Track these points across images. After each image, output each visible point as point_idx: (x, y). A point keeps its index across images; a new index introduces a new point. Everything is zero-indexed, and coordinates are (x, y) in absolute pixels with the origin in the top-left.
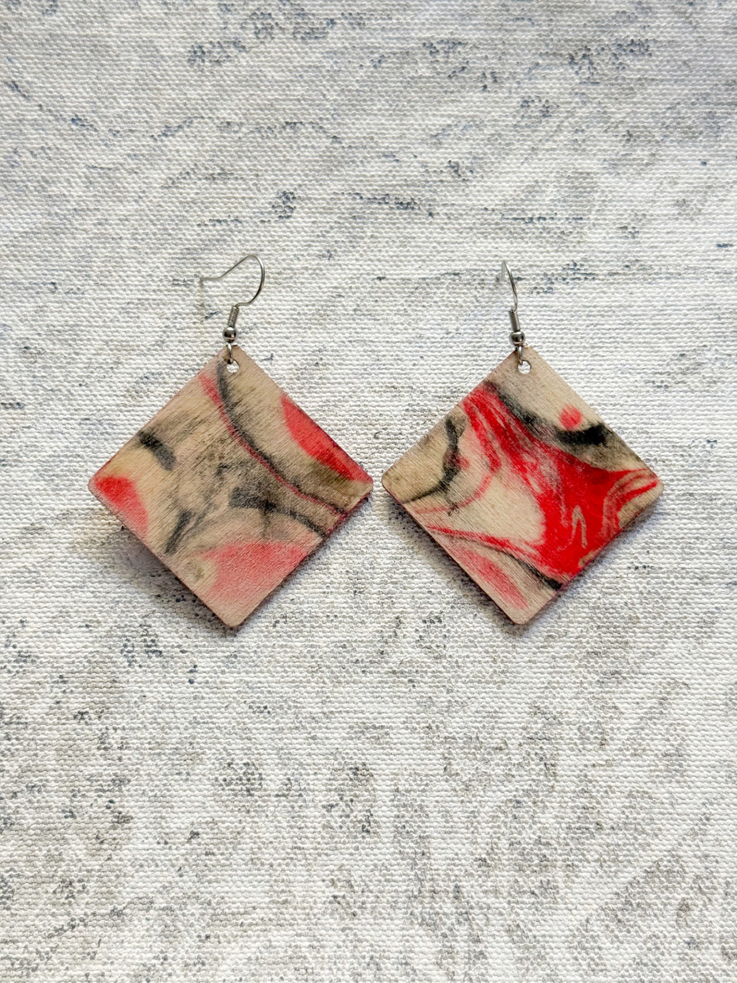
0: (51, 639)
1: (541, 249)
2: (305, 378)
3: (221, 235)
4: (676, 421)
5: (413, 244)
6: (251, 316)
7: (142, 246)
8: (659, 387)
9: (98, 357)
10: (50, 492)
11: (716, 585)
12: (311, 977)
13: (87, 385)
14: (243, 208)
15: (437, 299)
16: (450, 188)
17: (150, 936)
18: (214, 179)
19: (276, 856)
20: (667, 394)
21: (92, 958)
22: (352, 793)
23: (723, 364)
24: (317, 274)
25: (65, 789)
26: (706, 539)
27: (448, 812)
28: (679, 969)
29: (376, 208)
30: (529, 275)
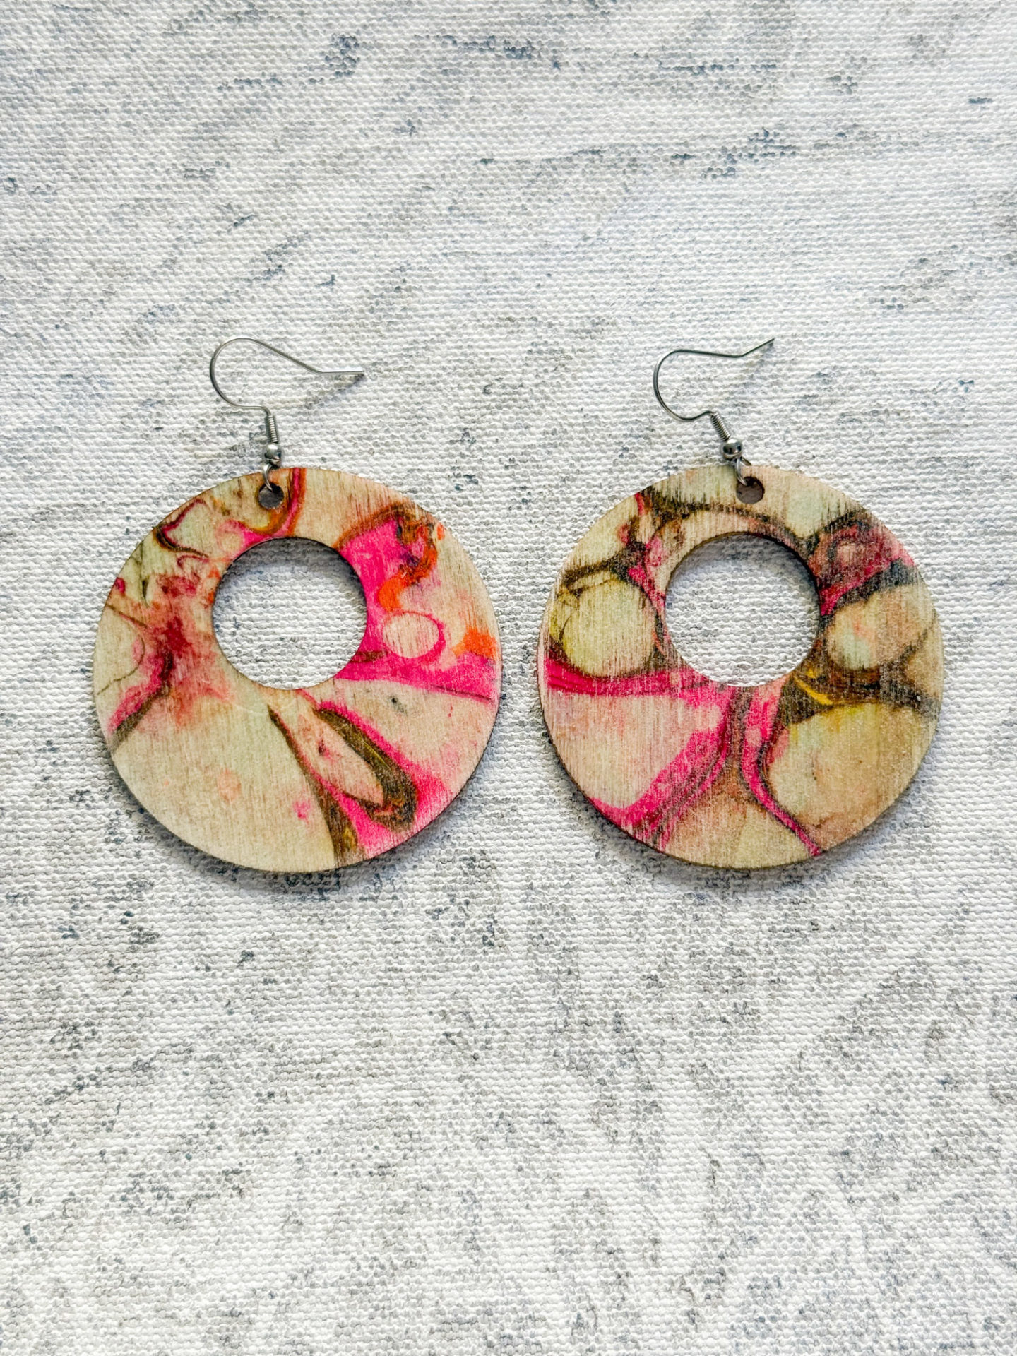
0: (32, 691)
1: (717, 112)
2: (382, 310)
3: (253, 103)
4: (915, 356)
5: (532, 109)
6: (300, 221)
7: (139, 122)
8: (890, 307)
9: (80, 285)
10: (21, 482)
11: (974, 587)
12: (417, 1145)
13: (66, 327)
14: (283, 61)
15: (568, 190)
16: (583, 25)
17: (190, 1097)
18: (239, 20)
19: (363, 981)
20: (901, 316)
21: (109, 1130)
22: (468, 893)
23: (980, 272)
24: (394, 157)
25: (61, 898)
26: (959, 523)
27: (603, 914)
28: (931, 1118)
29: (476, 58)
30: (701, 151)
